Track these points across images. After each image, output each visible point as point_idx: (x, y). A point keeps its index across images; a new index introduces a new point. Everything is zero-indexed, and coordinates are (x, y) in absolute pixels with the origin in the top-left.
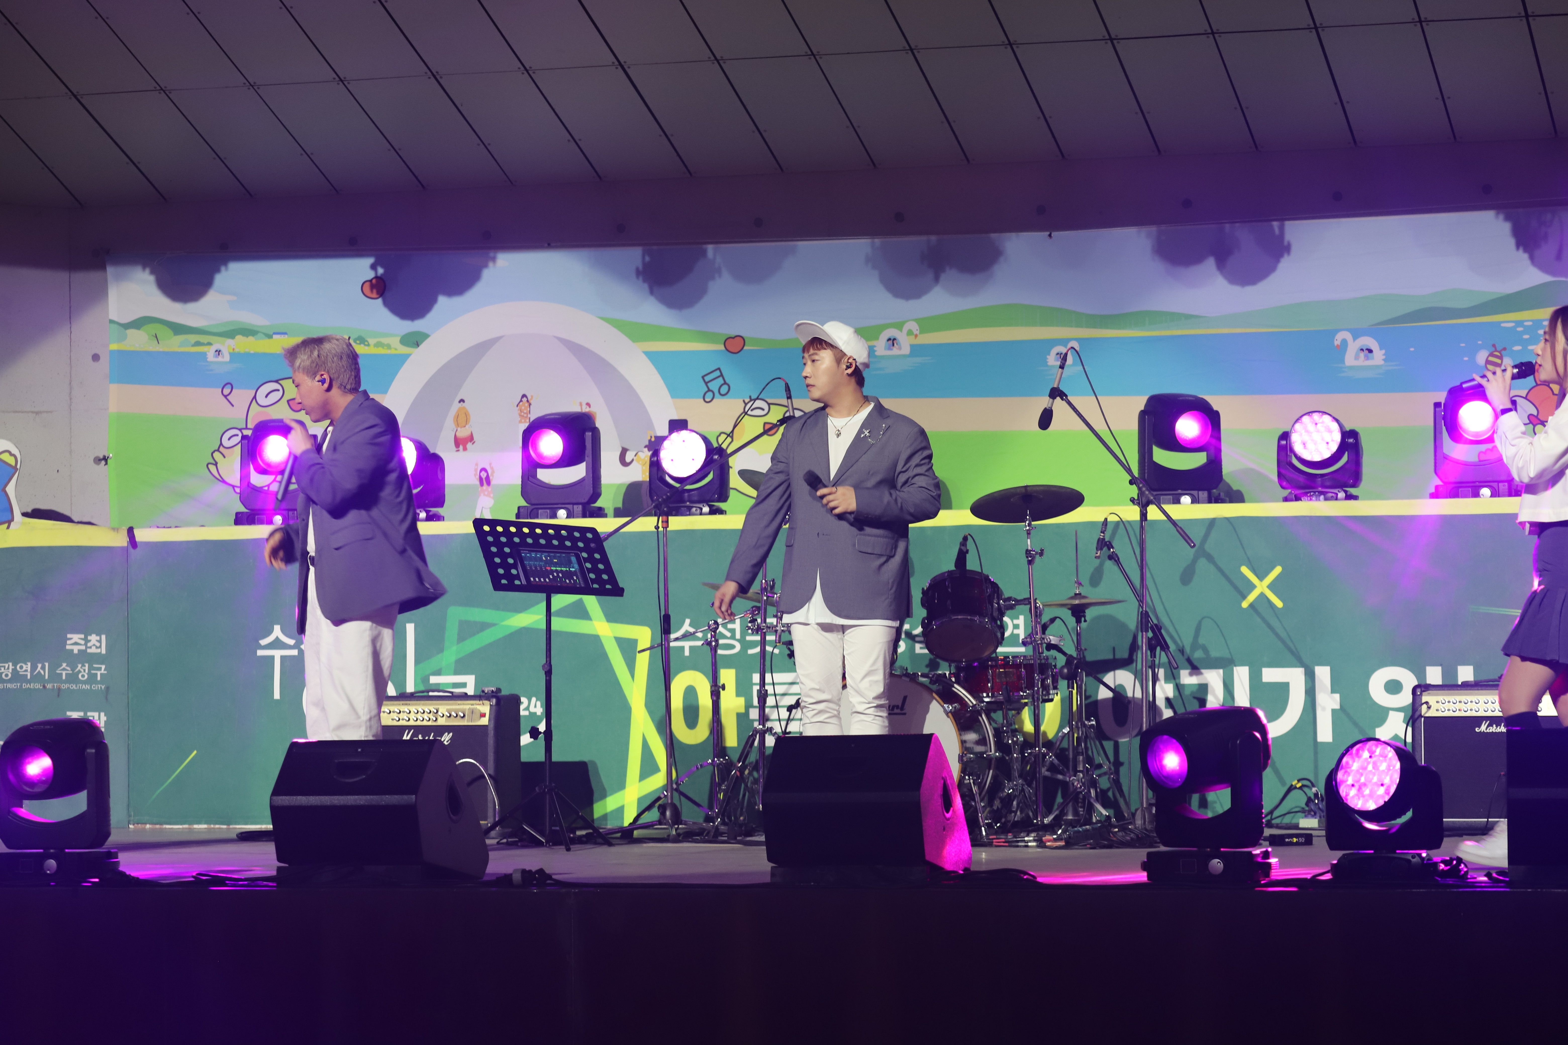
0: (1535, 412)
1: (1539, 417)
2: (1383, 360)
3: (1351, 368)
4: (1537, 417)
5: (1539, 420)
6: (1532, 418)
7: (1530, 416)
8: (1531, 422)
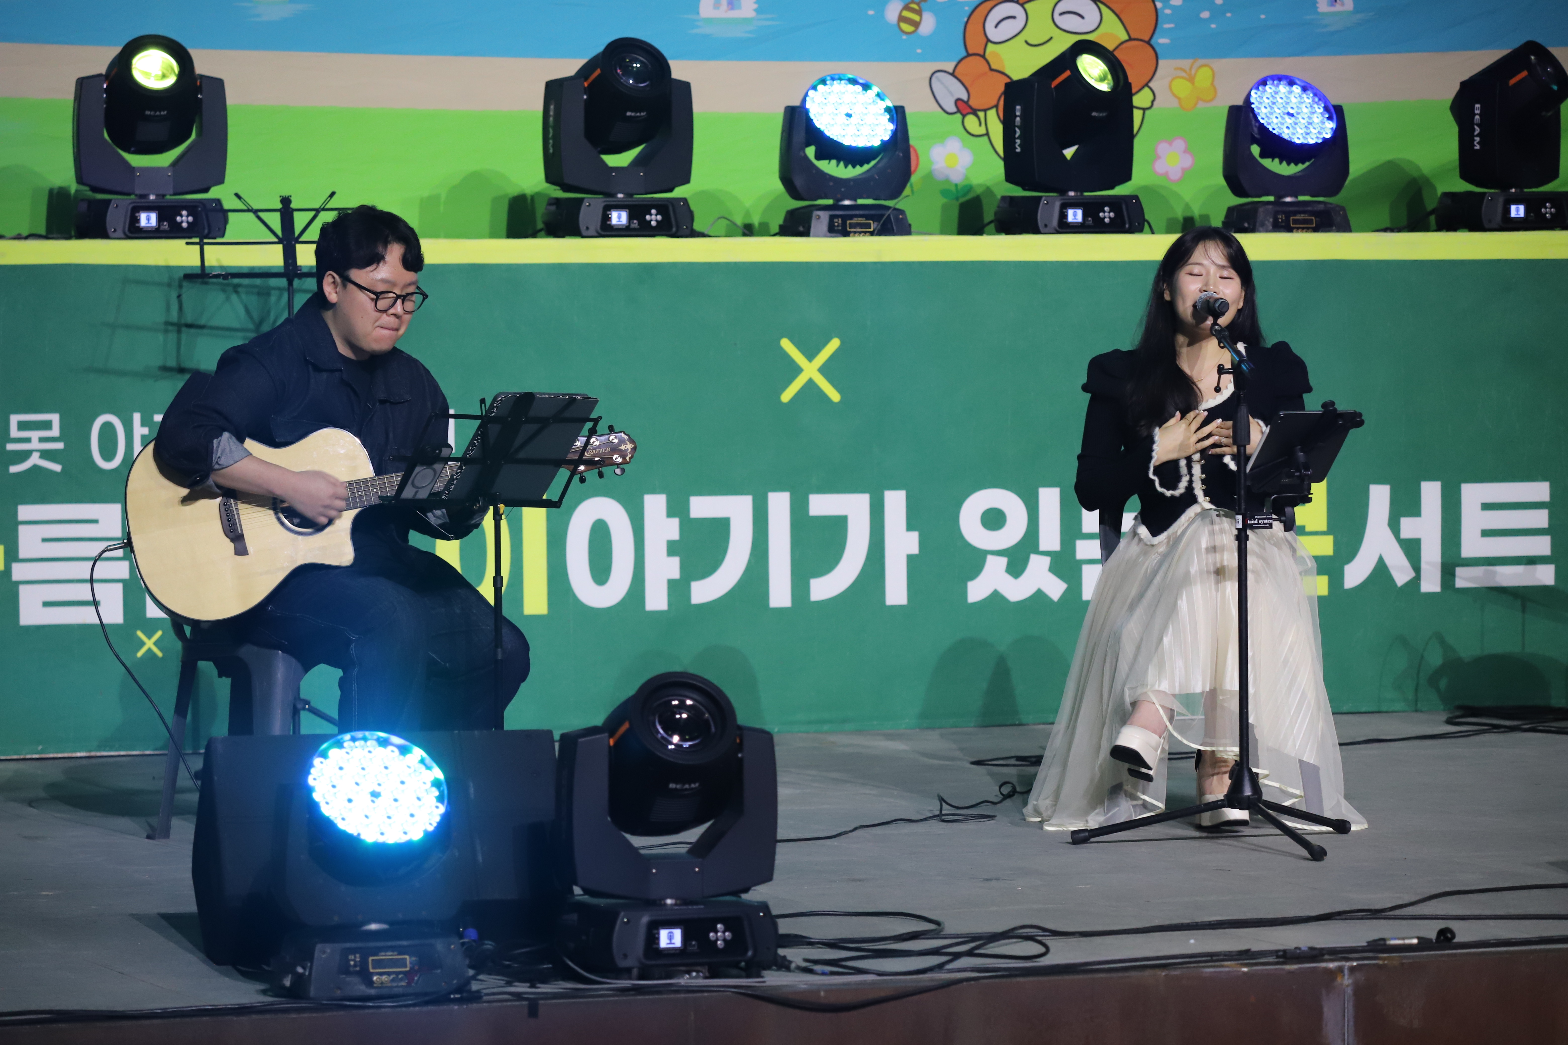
0: (965, 97)
1: (971, 103)
2: (755, 10)
3: (709, 21)
4: (966, 103)
5: (970, 107)
6: (959, 103)
7: (958, 101)
8: (959, 111)
